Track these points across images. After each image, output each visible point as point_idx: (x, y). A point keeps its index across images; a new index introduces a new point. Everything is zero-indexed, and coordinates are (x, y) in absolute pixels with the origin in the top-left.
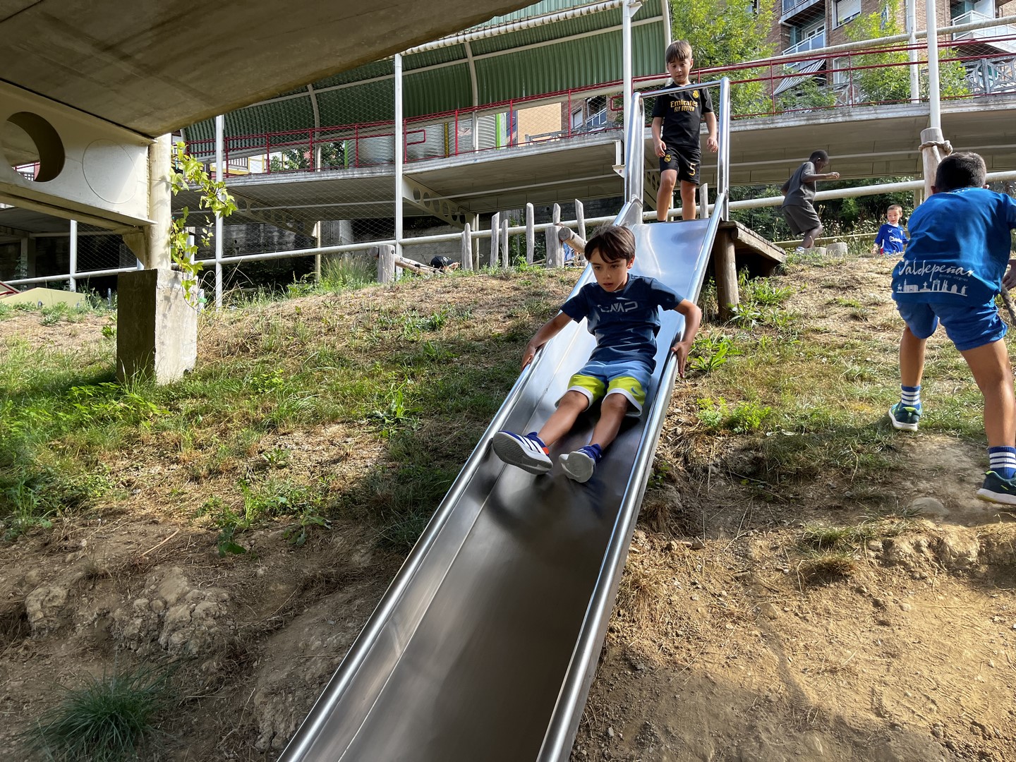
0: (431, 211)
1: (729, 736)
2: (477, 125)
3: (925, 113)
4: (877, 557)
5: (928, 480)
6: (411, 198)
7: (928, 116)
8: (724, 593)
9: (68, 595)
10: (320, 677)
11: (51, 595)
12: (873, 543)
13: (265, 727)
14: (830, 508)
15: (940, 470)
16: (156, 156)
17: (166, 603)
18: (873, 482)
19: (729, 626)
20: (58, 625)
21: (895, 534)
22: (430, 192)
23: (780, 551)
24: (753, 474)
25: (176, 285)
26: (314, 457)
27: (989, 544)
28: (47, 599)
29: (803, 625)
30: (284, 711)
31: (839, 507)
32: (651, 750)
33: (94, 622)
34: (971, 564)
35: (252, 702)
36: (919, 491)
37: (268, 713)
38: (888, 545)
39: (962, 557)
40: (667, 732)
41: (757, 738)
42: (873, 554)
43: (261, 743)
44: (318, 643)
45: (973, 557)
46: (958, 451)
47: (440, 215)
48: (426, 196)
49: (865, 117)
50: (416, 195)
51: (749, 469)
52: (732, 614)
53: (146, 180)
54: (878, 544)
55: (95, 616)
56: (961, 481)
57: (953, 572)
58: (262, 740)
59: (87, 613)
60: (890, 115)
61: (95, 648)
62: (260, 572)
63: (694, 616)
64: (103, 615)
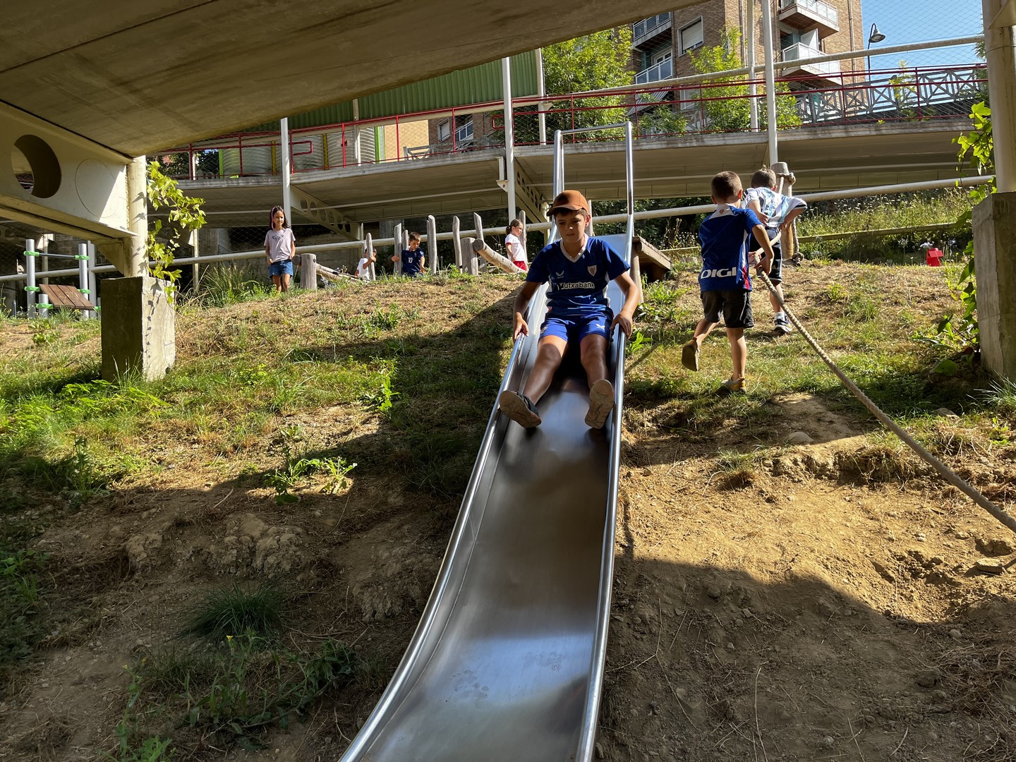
0: (317, 220)
1: (694, 576)
2: (359, 137)
3: (764, 140)
4: (770, 471)
5: (797, 421)
6: (299, 208)
7: (767, 142)
8: (673, 500)
9: (163, 539)
10: (398, 574)
11: (151, 539)
12: (766, 462)
13: (367, 607)
14: (735, 444)
15: (805, 415)
16: (134, 174)
17: (252, 538)
18: (761, 425)
19: (680, 518)
20: (160, 562)
21: (780, 455)
22: (316, 202)
23: (704, 473)
24: (676, 426)
25: (157, 291)
26: (324, 431)
27: (840, 457)
28: (147, 542)
29: (728, 514)
30: (380, 596)
31: (742, 441)
32: (647, 587)
33: (190, 558)
34: (829, 470)
35: (351, 594)
36: (792, 429)
37: (366, 598)
38: (776, 463)
39: (824, 466)
40: (655, 578)
41: (712, 574)
42: (767, 469)
43: (367, 617)
44: (386, 554)
45: (831, 466)
46: (815, 402)
47: (327, 224)
48: (313, 205)
49: (715, 143)
50: (304, 205)
51: (673, 422)
52: (681, 512)
53: (125, 196)
54: (770, 462)
55: (191, 553)
56: (819, 420)
57: (818, 476)
58: (367, 616)
59: (184, 551)
60: (736, 142)
61: (199, 576)
62: (318, 513)
63: (655, 514)
64: (197, 552)
